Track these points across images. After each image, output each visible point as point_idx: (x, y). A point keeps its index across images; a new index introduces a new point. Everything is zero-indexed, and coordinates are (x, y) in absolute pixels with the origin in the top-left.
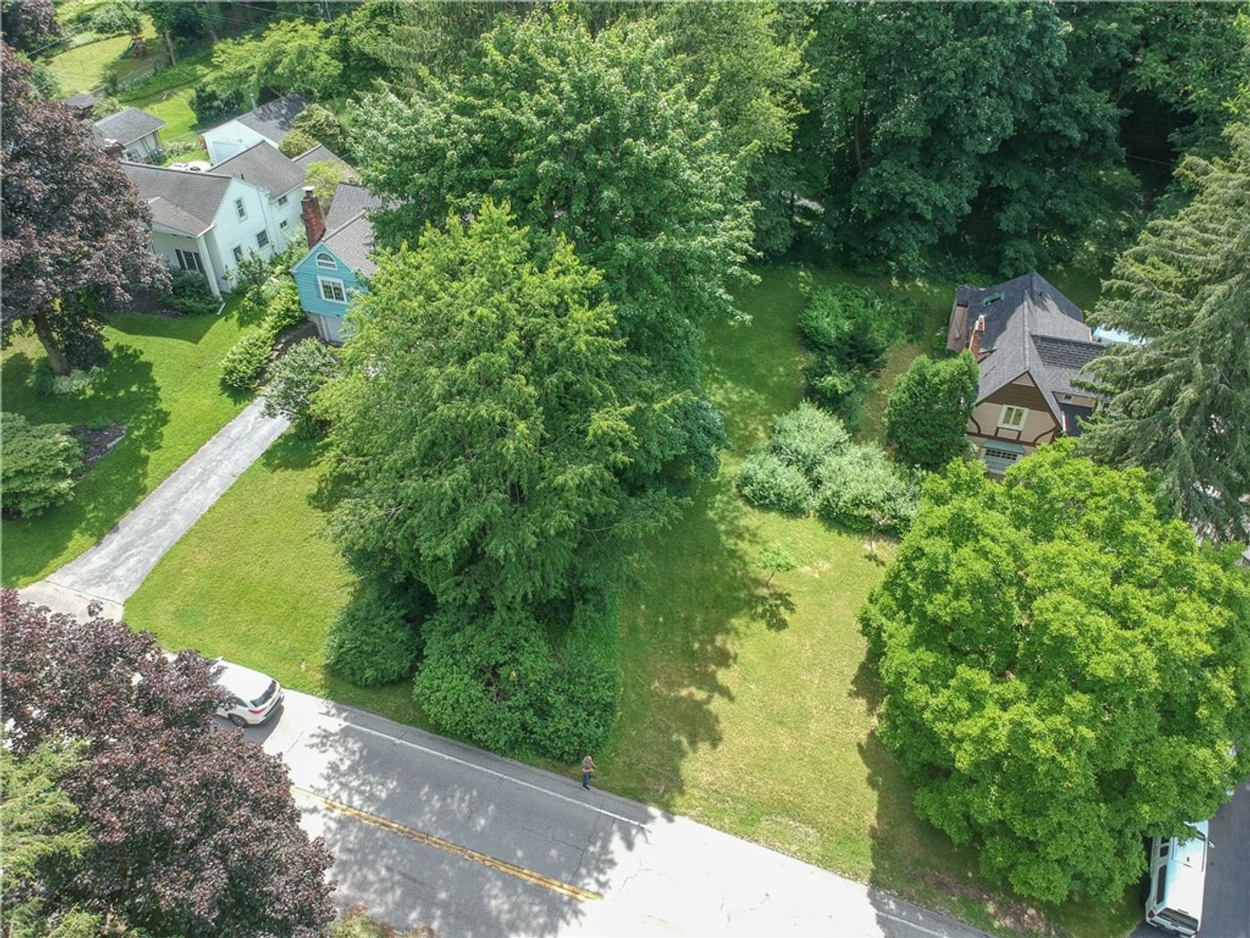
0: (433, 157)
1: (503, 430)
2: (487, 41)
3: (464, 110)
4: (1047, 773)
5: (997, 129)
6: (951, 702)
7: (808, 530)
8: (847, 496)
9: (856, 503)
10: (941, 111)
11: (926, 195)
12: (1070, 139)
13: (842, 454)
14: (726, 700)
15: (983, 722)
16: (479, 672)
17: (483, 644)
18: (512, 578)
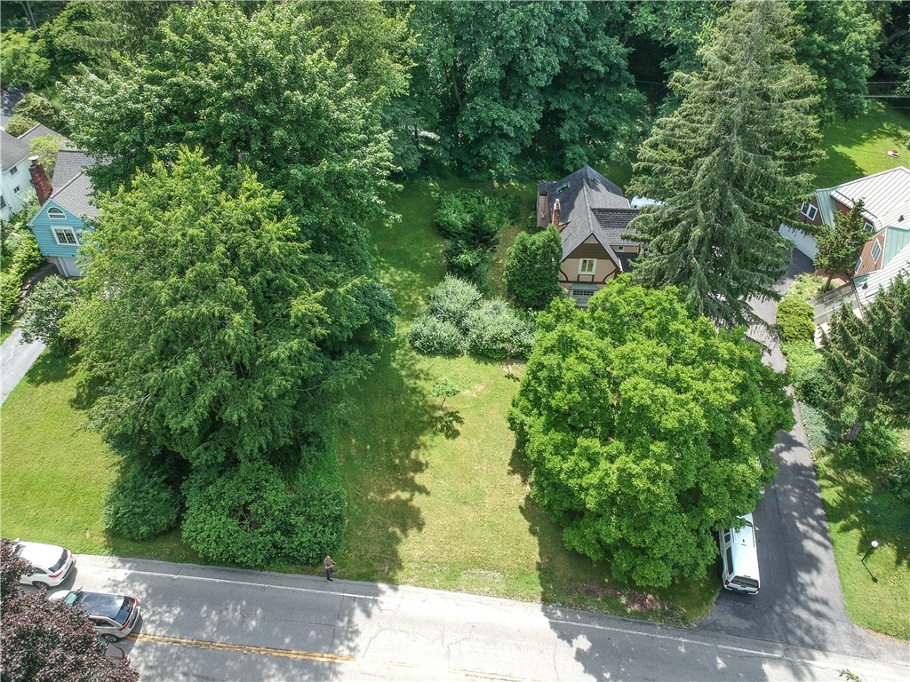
0: (133, 119)
1: (223, 322)
2: (165, 26)
3: (153, 80)
4: (646, 500)
5: (549, 69)
6: (577, 464)
7: (464, 364)
8: (487, 336)
9: (494, 340)
10: (510, 59)
11: (508, 119)
12: (597, 72)
13: (480, 308)
14: (424, 495)
15: (600, 474)
16: (233, 512)
17: (233, 490)
18: (248, 435)
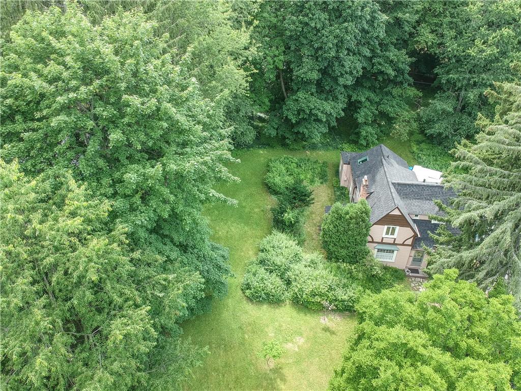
5: (355, 72)
8: (307, 291)
11: (322, 109)
12: (389, 75)
